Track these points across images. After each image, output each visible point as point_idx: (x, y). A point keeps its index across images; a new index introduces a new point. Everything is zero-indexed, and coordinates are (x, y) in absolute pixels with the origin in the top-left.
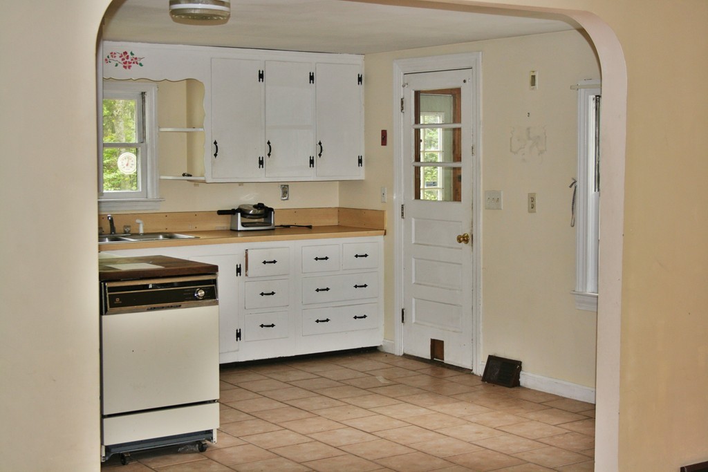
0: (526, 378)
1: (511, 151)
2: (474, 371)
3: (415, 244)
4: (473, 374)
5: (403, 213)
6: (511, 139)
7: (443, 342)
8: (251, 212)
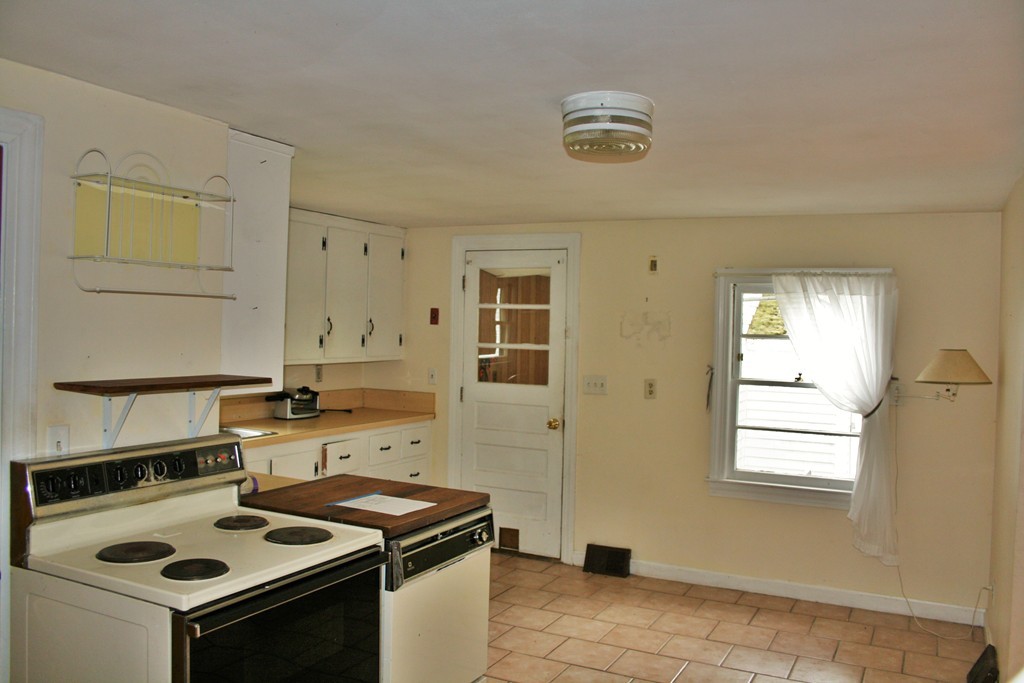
0: (638, 565)
1: (621, 335)
2: (564, 560)
3: (478, 428)
4: (562, 563)
5: (462, 396)
6: (621, 323)
7: (517, 531)
8: (297, 396)
